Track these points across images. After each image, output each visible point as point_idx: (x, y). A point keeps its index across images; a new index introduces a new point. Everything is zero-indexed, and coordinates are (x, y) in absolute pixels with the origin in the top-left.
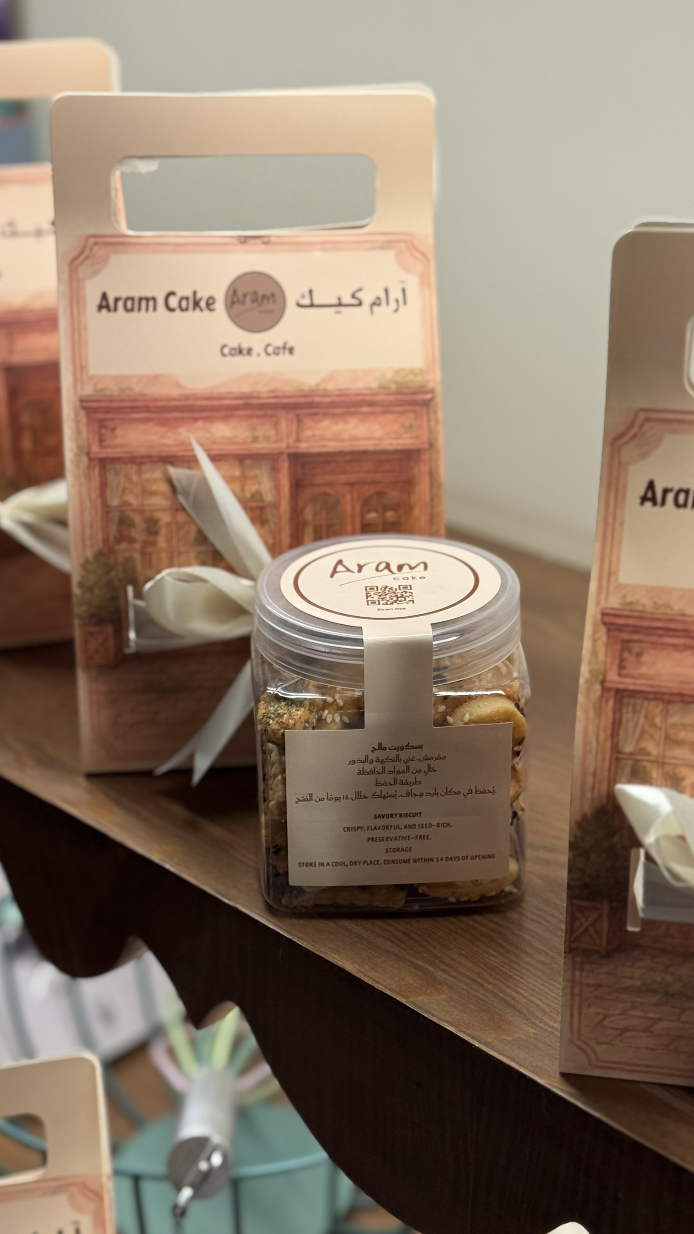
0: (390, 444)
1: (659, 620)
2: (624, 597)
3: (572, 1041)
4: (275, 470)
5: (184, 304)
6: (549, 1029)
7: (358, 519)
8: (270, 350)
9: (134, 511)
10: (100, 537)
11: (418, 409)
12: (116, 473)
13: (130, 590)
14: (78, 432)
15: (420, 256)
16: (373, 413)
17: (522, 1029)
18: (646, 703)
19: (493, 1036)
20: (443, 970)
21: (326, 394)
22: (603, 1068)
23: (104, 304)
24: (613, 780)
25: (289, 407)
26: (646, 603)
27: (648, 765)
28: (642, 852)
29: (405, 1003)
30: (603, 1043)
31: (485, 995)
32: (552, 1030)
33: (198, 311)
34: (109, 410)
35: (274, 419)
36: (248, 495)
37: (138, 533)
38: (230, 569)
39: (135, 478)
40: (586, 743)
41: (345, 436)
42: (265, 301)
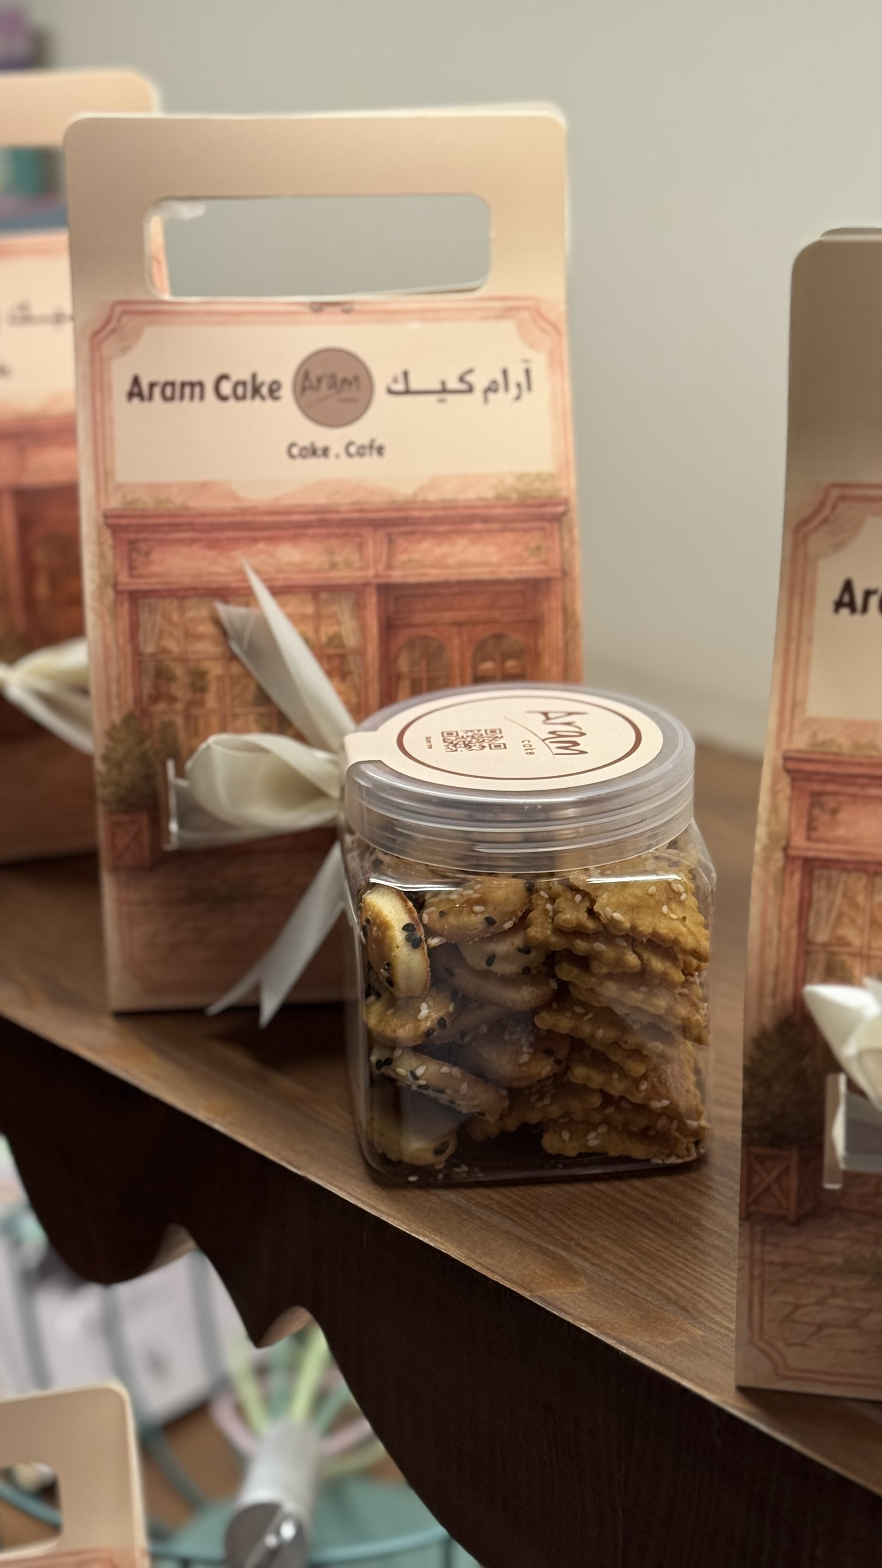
0: (511, 572)
1: (860, 764)
2: (814, 735)
3: (751, 1342)
4: (359, 606)
5: (240, 390)
6: (722, 1331)
7: (469, 670)
8: (353, 450)
9: (175, 660)
10: (130, 695)
11: (547, 525)
12: (152, 611)
13: (171, 766)
14: (102, 557)
15: (549, 329)
16: (489, 532)
17: (686, 1331)
18: (844, 876)
19: (647, 1339)
20: (581, 1256)
21: (426, 506)
22: (795, 1379)
23: (136, 391)
24: (801, 980)
25: (377, 524)
26: (844, 743)
27: (849, 960)
28: (842, 1079)
29: (529, 1298)
30: (794, 1344)
31: (636, 1288)
32: (726, 1332)
33: (258, 400)
34: (141, 528)
35: (357, 540)
36: (324, 639)
37: (180, 690)
38: (300, 737)
39: (175, 617)
40: (765, 930)
41: (452, 561)
42: (346, 387)
